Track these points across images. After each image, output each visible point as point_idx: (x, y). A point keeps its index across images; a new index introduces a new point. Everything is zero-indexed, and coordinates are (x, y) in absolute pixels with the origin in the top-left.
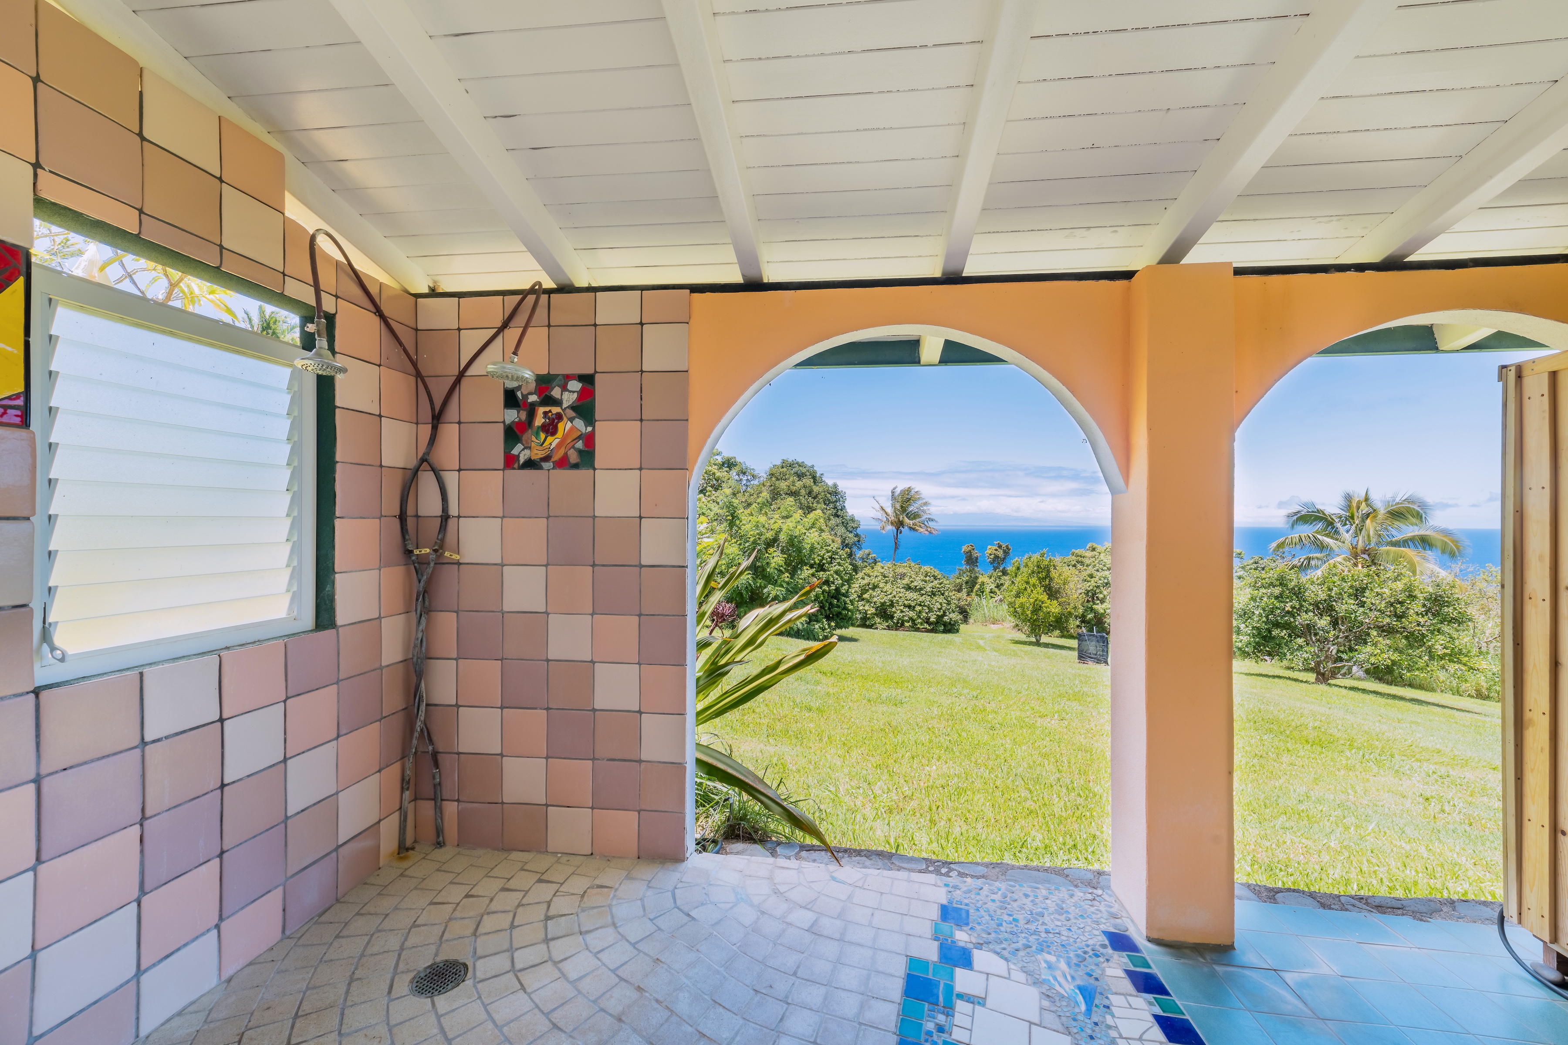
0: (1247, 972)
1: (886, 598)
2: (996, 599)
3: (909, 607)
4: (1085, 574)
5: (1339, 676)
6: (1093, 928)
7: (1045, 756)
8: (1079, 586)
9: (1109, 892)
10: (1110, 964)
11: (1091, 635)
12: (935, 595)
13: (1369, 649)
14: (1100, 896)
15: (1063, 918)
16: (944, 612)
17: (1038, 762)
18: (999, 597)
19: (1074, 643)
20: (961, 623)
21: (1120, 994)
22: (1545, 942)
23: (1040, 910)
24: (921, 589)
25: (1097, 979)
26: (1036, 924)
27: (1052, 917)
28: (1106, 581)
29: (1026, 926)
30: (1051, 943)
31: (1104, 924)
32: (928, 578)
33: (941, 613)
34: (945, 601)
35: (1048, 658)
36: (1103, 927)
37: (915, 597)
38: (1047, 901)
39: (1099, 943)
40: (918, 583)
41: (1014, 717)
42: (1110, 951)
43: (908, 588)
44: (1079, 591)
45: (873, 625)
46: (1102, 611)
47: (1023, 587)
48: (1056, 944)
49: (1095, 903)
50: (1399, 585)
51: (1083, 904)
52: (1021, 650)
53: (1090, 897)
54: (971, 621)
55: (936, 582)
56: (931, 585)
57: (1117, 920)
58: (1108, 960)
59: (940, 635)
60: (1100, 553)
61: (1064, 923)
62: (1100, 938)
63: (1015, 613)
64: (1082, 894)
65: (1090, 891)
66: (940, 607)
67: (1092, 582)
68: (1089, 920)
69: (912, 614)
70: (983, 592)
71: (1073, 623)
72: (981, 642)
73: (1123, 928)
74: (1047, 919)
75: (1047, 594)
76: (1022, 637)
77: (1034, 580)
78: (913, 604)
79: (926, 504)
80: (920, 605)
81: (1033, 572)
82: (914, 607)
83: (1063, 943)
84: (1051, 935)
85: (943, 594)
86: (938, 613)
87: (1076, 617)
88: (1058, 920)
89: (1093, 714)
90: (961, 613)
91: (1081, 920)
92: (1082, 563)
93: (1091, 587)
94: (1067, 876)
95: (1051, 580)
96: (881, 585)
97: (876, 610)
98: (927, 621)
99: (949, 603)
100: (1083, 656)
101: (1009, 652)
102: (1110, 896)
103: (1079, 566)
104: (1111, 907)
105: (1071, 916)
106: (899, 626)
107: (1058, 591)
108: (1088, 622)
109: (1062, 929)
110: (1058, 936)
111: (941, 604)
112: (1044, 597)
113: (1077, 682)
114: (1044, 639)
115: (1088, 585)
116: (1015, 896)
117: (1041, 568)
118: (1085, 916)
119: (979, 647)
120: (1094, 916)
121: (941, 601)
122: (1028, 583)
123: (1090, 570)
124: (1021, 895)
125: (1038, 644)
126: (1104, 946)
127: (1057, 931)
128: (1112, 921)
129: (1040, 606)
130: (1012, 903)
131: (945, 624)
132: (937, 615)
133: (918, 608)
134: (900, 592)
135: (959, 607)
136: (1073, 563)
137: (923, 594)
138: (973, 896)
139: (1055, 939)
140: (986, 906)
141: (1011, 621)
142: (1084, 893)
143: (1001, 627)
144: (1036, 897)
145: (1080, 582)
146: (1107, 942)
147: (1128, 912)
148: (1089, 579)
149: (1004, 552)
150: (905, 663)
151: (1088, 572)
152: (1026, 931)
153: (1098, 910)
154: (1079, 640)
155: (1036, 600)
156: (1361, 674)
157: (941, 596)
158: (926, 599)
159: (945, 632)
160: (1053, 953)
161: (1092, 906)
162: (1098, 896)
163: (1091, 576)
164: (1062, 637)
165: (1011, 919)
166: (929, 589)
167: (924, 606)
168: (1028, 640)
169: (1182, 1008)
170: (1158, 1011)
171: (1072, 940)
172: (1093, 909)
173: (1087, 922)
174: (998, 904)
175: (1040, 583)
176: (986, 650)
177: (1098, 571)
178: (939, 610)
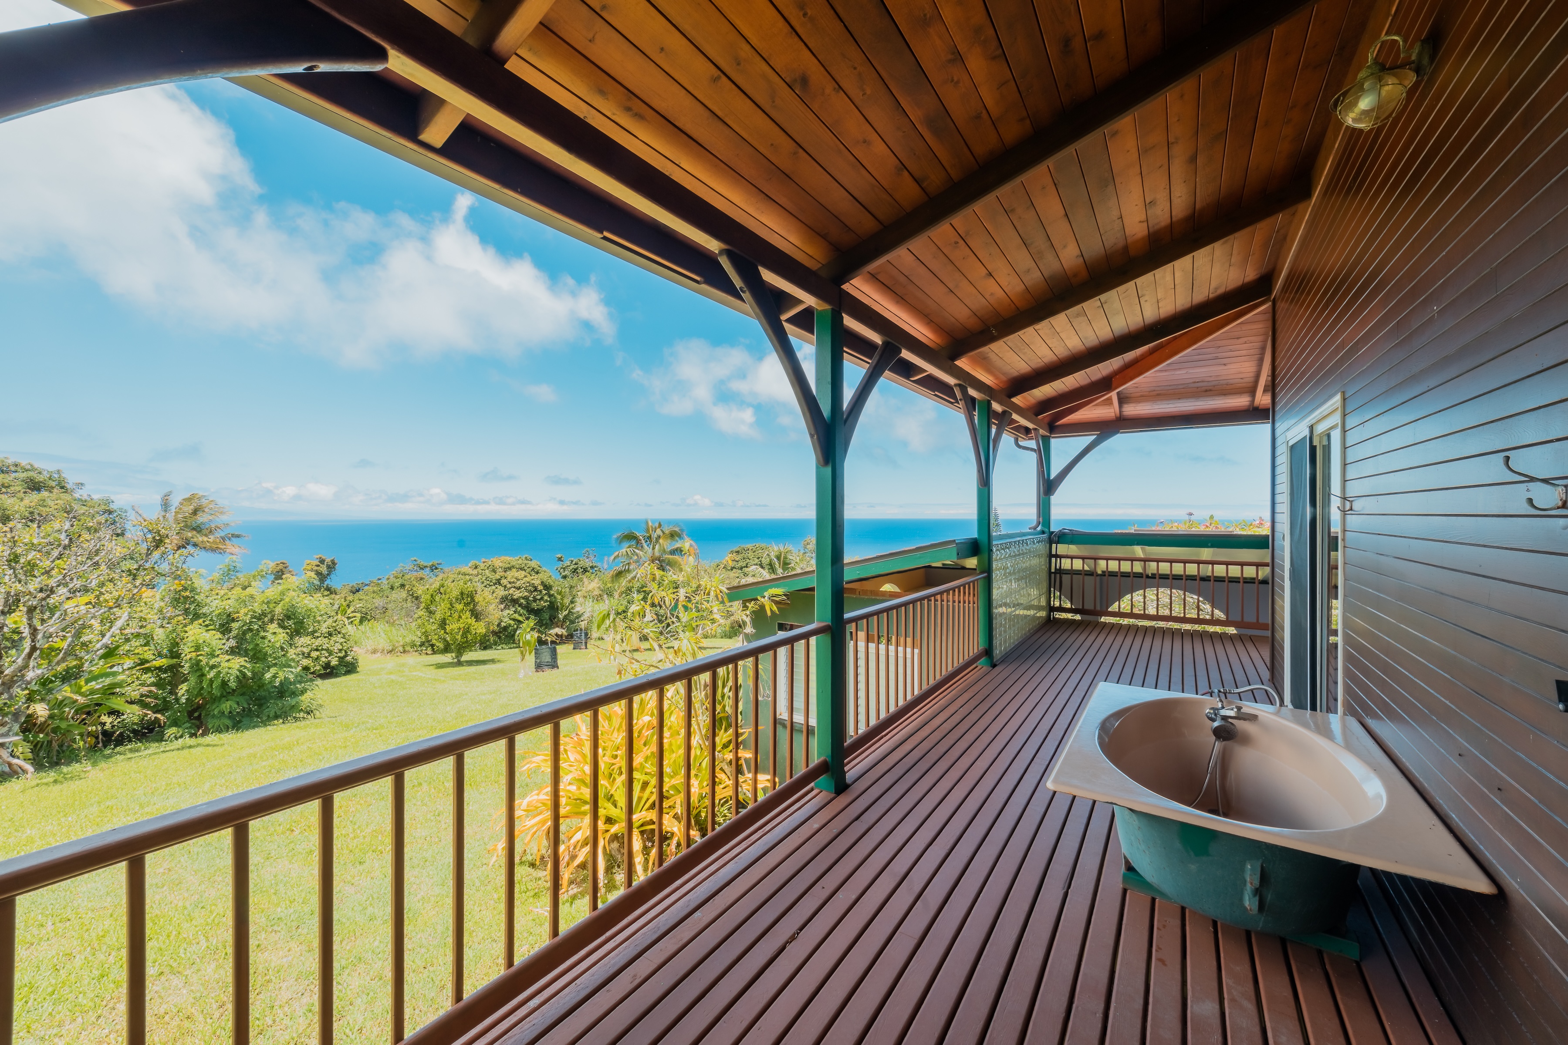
12: (332, 635)
16: (346, 652)
24: (314, 632)
33: (343, 653)
34: (345, 640)
37: (309, 642)
47: (448, 614)
55: (331, 620)
56: (325, 625)
59: (342, 678)
66: (340, 647)
75: (474, 617)
76: (445, 660)
77: (460, 607)
78: (306, 650)
80: (317, 650)
82: (309, 654)
85: (341, 633)
86: (339, 655)
95: (475, 604)
98: (329, 666)
99: (350, 641)
100: (540, 665)
107: (482, 612)
111: (341, 644)
112: (472, 621)
114: (467, 658)
117: (464, 594)
121: (340, 641)
122: (452, 609)
125: (459, 664)
131: (348, 665)
132: (339, 657)
133: (314, 654)
137: (318, 637)
149: (328, 567)
154: (537, 654)
157: (340, 635)
158: (324, 643)
159: (348, 673)
166: (325, 630)
167: (322, 649)
178: (340, 650)
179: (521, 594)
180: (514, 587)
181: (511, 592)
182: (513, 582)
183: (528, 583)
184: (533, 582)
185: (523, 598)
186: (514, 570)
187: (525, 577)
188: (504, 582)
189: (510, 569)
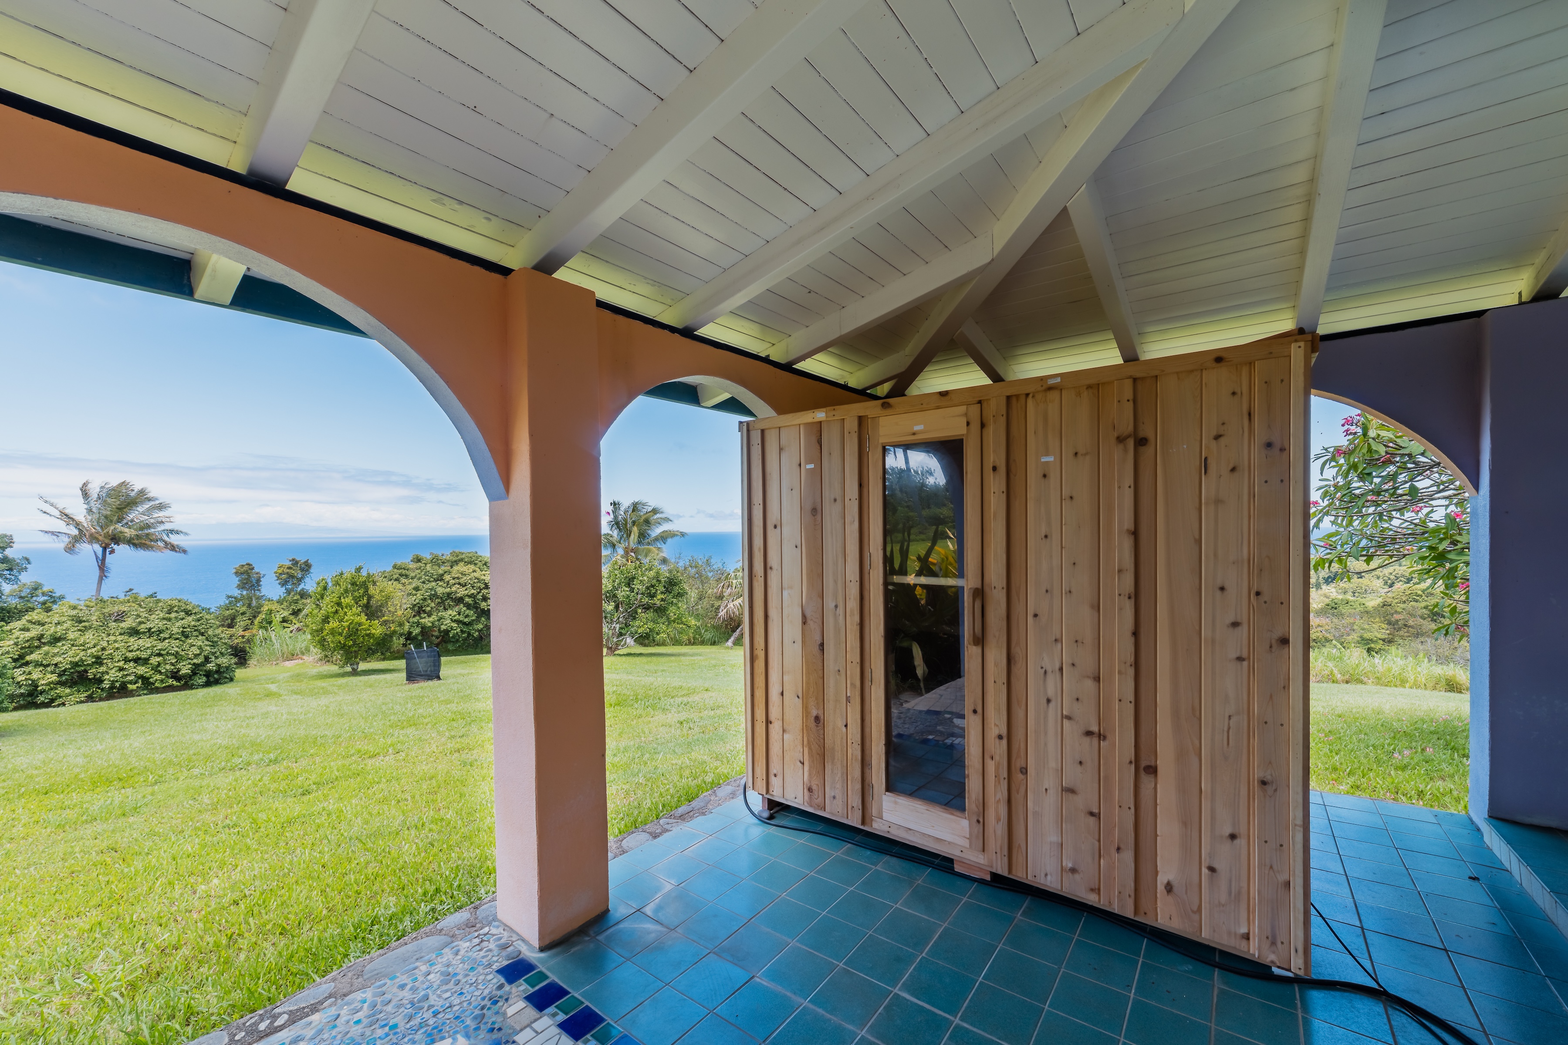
0: (621, 926)
1: (82, 653)
2: (291, 629)
3: (137, 660)
4: (410, 587)
5: (620, 647)
6: (487, 975)
7: (384, 800)
8: (404, 601)
9: (496, 923)
10: (510, 1002)
11: (420, 652)
12: (187, 637)
13: (637, 623)
14: (487, 933)
15: (451, 985)
16: (206, 658)
17: (375, 812)
18: (296, 626)
19: (402, 664)
20: (237, 668)
21: (525, 1027)
22: (763, 795)
23: (422, 993)
24: (160, 632)
25: (500, 1029)
26: (420, 1015)
27: (439, 992)
28: (433, 593)
29: (408, 1026)
30: (442, 1024)
31: (497, 961)
32: (173, 615)
33: (201, 659)
34: (207, 643)
35: (370, 686)
36: (496, 967)
37: (148, 645)
38: (429, 977)
39: (495, 987)
40: (155, 622)
41: (335, 768)
42: (507, 987)
43: (134, 632)
44: (405, 606)
45: (52, 700)
46: (430, 624)
47: (334, 609)
48: (448, 1021)
49: (485, 944)
50: (652, 574)
51: (470, 954)
52: (334, 685)
53: (477, 941)
54: (252, 662)
55: (190, 618)
57: (509, 949)
58: (507, 1000)
59: (199, 690)
60: (426, 564)
61: (454, 990)
62: (495, 981)
63: (322, 643)
64: (468, 944)
65: (476, 934)
66: (198, 652)
67: (418, 595)
68: (480, 969)
69: (142, 670)
70: (270, 623)
71: (397, 643)
72: (273, 687)
73: (515, 955)
74: (433, 1000)
75: (366, 615)
76: (334, 669)
77: (348, 600)
78: (144, 655)
79: (161, 507)
80: (159, 655)
81: (346, 591)
82: (147, 659)
83: (456, 1015)
84: (440, 1016)
85: (202, 634)
86: (195, 661)
87: (401, 635)
88: (447, 991)
89: (433, 735)
90: (235, 655)
91: (472, 974)
92: (407, 576)
93: (417, 601)
94: (441, 930)
95: (370, 597)
96: (71, 636)
97: (60, 675)
98: (175, 675)
99: (214, 644)
100: (412, 676)
101: (316, 691)
102: (498, 927)
103: (403, 580)
104: (500, 939)
105: (459, 977)
106: (120, 691)
107: (379, 608)
108: (415, 638)
109: (453, 998)
110: (449, 1010)
111: (200, 648)
112: (363, 618)
113: (409, 705)
114: (362, 666)
115: (414, 599)
116: (388, 996)
117: (357, 585)
118: (475, 966)
119: (269, 695)
120: (484, 960)
121: (200, 643)
122: (339, 604)
123: (416, 583)
124: (395, 990)
125: (355, 673)
126: (501, 987)
127: (448, 1005)
128: (504, 953)
129: (357, 630)
130: (385, 1008)
131: (208, 674)
132: (194, 664)
134: (115, 641)
135: (231, 647)
136: (395, 577)
137: (165, 639)
138: (326, 1036)
139: (447, 1016)
140: (349, 1035)
141: (316, 652)
142: (470, 940)
143: (300, 661)
144: (415, 980)
145: (405, 596)
146: (503, 980)
147: (518, 934)
148: (414, 592)
150: (136, 744)
151: (414, 585)
152: (409, 1032)
153: (487, 951)
154: (407, 659)
155: (351, 623)
156: (632, 643)
157: (200, 637)
158: (174, 646)
159: (208, 684)
160: (447, 1035)
161: (481, 950)
162: (485, 935)
163: (417, 589)
164: (384, 660)
165: (387, 1029)
167: (168, 654)
168: (341, 671)
169: (580, 998)
170: (562, 1017)
171: (465, 1004)
172: (482, 953)
173: (479, 972)
174: (366, 1021)
175: (357, 603)
176: (280, 696)
177: (424, 582)
178: (196, 656)
179: (467, 592)
180: (459, 584)
181: (454, 589)
182: (458, 578)
183: (476, 578)
184: (483, 577)
185: (470, 596)
186: (462, 564)
187: (474, 571)
188: (447, 577)
189: (456, 562)
